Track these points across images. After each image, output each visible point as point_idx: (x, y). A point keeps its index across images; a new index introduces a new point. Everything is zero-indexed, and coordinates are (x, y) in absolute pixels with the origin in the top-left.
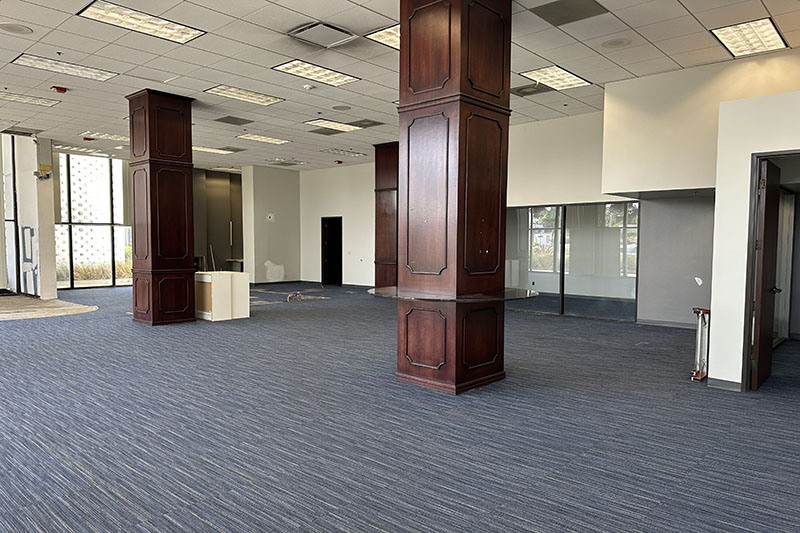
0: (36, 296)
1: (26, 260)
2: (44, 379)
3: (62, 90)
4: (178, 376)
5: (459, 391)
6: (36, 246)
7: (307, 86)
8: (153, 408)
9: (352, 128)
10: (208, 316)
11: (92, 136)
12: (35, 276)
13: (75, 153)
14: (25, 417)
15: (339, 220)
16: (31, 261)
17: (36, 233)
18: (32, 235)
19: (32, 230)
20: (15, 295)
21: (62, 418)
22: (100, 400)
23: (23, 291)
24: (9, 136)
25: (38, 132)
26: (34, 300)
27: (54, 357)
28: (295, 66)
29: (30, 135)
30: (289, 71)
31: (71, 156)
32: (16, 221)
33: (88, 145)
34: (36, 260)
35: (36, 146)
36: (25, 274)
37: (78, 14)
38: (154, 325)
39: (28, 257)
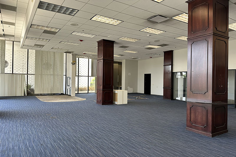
0: (70, 95)
1: (68, 86)
2: (79, 120)
3: (81, 41)
4: (114, 122)
5: (213, 136)
6: (71, 82)
7: (148, 35)
8: (111, 132)
9: (158, 47)
10: (116, 103)
11: (86, 53)
12: (70, 90)
13: (80, 57)
14: (77, 132)
15: (150, 75)
16: (69, 86)
17: (71, 79)
18: (70, 79)
19: (70, 78)
20: (65, 95)
21: (87, 133)
22: (95, 128)
23: (67, 94)
24: (65, 53)
25: (73, 52)
26: (70, 96)
27: (79, 113)
28: (146, 29)
29: (71, 53)
30: (144, 31)
31: (79, 58)
32: (66, 75)
33: (84, 55)
34: (71, 86)
35: (72, 56)
36: (67, 89)
37: (90, 19)
38: (102, 105)
39: (69, 85)
